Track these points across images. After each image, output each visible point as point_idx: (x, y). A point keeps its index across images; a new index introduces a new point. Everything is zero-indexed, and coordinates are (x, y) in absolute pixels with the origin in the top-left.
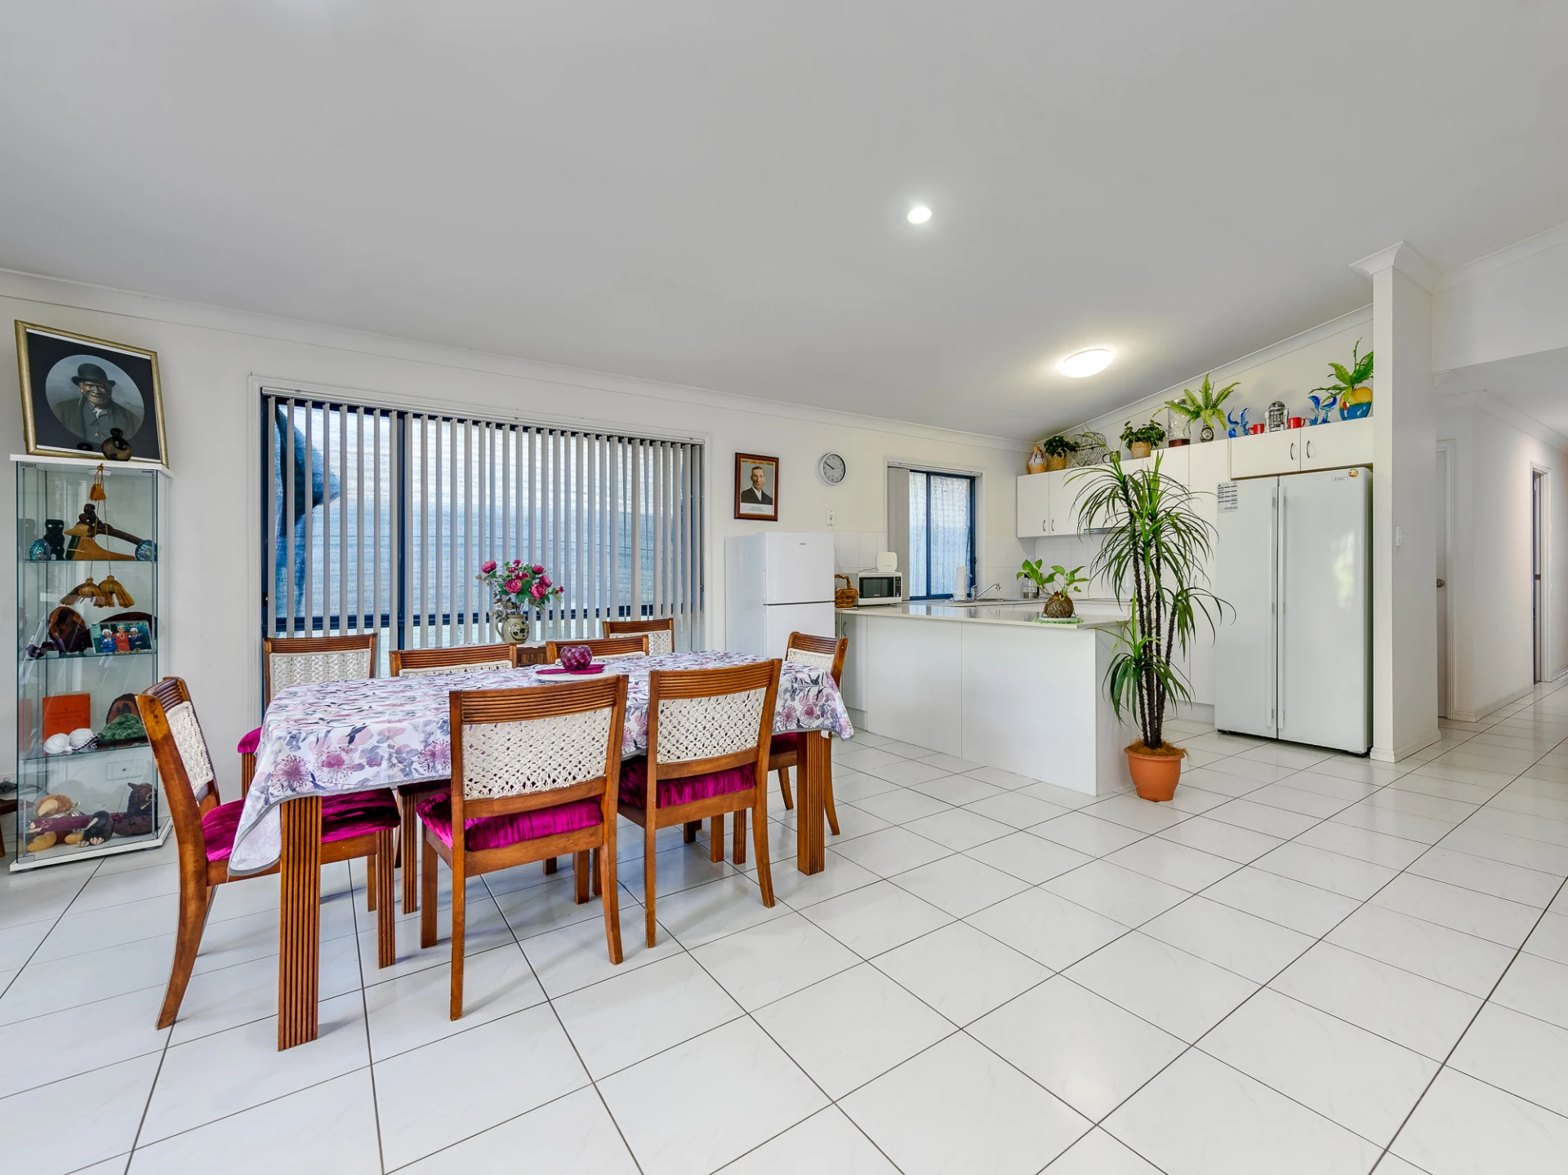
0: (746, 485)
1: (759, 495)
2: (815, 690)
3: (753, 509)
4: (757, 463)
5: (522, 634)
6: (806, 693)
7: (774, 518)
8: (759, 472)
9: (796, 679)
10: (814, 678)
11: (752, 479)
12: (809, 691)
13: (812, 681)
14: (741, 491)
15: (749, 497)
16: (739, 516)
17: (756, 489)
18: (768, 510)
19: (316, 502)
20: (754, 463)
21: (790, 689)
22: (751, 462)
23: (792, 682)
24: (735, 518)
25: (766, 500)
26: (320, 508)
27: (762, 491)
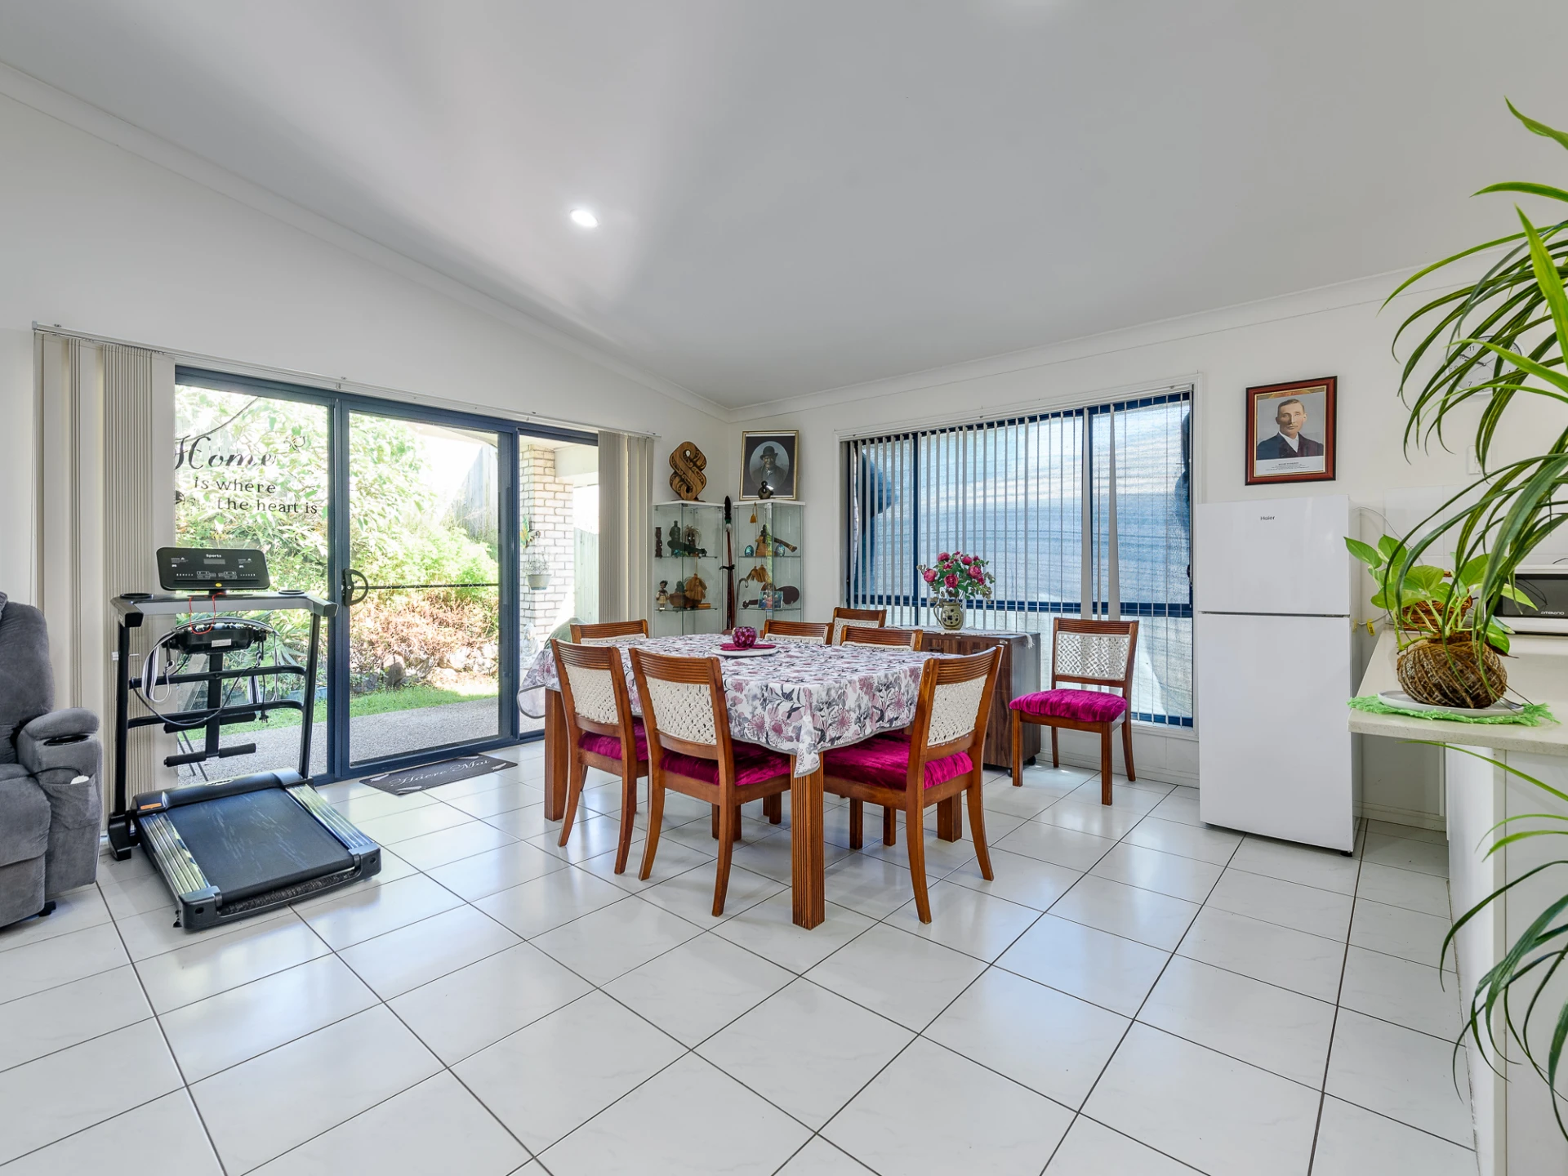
0: (1266, 430)
1: (1294, 444)
2: (786, 706)
3: (1281, 466)
4: (1289, 395)
5: (950, 621)
6: (775, 706)
7: (1329, 475)
8: (1290, 409)
9: (767, 687)
10: (787, 691)
11: (1278, 420)
12: (779, 705)
13: (783, 694)
14: (1257, 442)
15: (1277, 448)
16: (1251, 480)
17: (1288, 435)
18: (1316, 464)
19: (888, 505)
20: (1283, 395)
21: (759, 696)
22: (1276, 396)
23: (762, 689)
24: (1247, 484)
25: (1307, 448)
26: (890, 509)
27: (1300, 435)
